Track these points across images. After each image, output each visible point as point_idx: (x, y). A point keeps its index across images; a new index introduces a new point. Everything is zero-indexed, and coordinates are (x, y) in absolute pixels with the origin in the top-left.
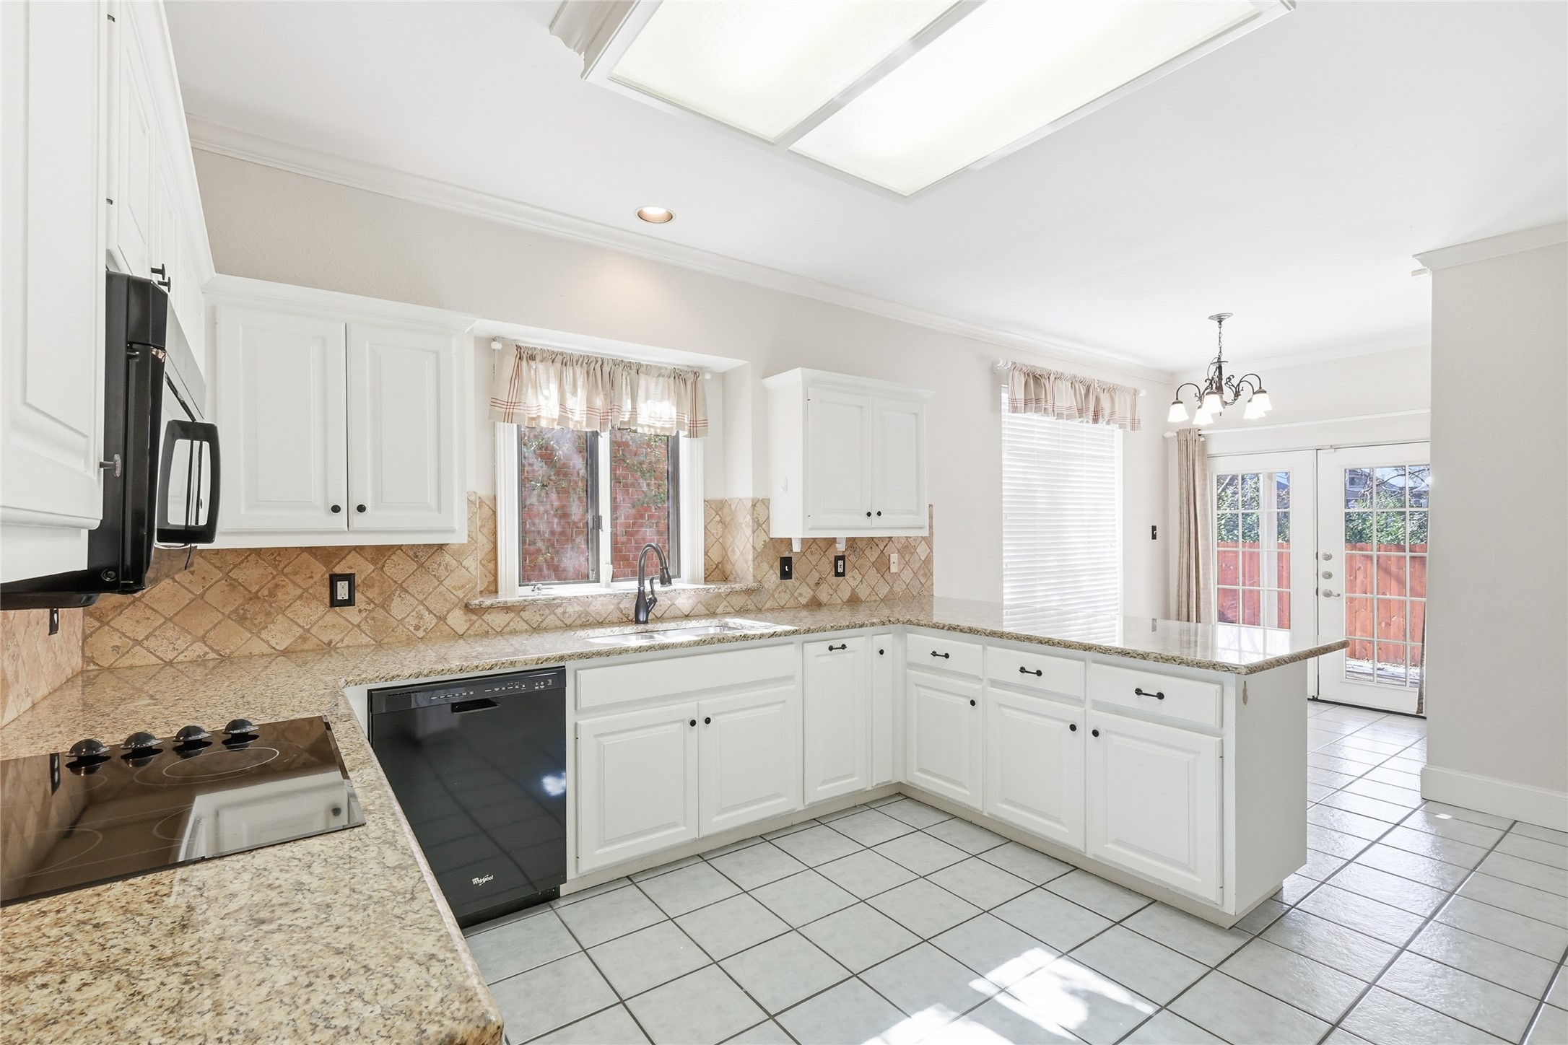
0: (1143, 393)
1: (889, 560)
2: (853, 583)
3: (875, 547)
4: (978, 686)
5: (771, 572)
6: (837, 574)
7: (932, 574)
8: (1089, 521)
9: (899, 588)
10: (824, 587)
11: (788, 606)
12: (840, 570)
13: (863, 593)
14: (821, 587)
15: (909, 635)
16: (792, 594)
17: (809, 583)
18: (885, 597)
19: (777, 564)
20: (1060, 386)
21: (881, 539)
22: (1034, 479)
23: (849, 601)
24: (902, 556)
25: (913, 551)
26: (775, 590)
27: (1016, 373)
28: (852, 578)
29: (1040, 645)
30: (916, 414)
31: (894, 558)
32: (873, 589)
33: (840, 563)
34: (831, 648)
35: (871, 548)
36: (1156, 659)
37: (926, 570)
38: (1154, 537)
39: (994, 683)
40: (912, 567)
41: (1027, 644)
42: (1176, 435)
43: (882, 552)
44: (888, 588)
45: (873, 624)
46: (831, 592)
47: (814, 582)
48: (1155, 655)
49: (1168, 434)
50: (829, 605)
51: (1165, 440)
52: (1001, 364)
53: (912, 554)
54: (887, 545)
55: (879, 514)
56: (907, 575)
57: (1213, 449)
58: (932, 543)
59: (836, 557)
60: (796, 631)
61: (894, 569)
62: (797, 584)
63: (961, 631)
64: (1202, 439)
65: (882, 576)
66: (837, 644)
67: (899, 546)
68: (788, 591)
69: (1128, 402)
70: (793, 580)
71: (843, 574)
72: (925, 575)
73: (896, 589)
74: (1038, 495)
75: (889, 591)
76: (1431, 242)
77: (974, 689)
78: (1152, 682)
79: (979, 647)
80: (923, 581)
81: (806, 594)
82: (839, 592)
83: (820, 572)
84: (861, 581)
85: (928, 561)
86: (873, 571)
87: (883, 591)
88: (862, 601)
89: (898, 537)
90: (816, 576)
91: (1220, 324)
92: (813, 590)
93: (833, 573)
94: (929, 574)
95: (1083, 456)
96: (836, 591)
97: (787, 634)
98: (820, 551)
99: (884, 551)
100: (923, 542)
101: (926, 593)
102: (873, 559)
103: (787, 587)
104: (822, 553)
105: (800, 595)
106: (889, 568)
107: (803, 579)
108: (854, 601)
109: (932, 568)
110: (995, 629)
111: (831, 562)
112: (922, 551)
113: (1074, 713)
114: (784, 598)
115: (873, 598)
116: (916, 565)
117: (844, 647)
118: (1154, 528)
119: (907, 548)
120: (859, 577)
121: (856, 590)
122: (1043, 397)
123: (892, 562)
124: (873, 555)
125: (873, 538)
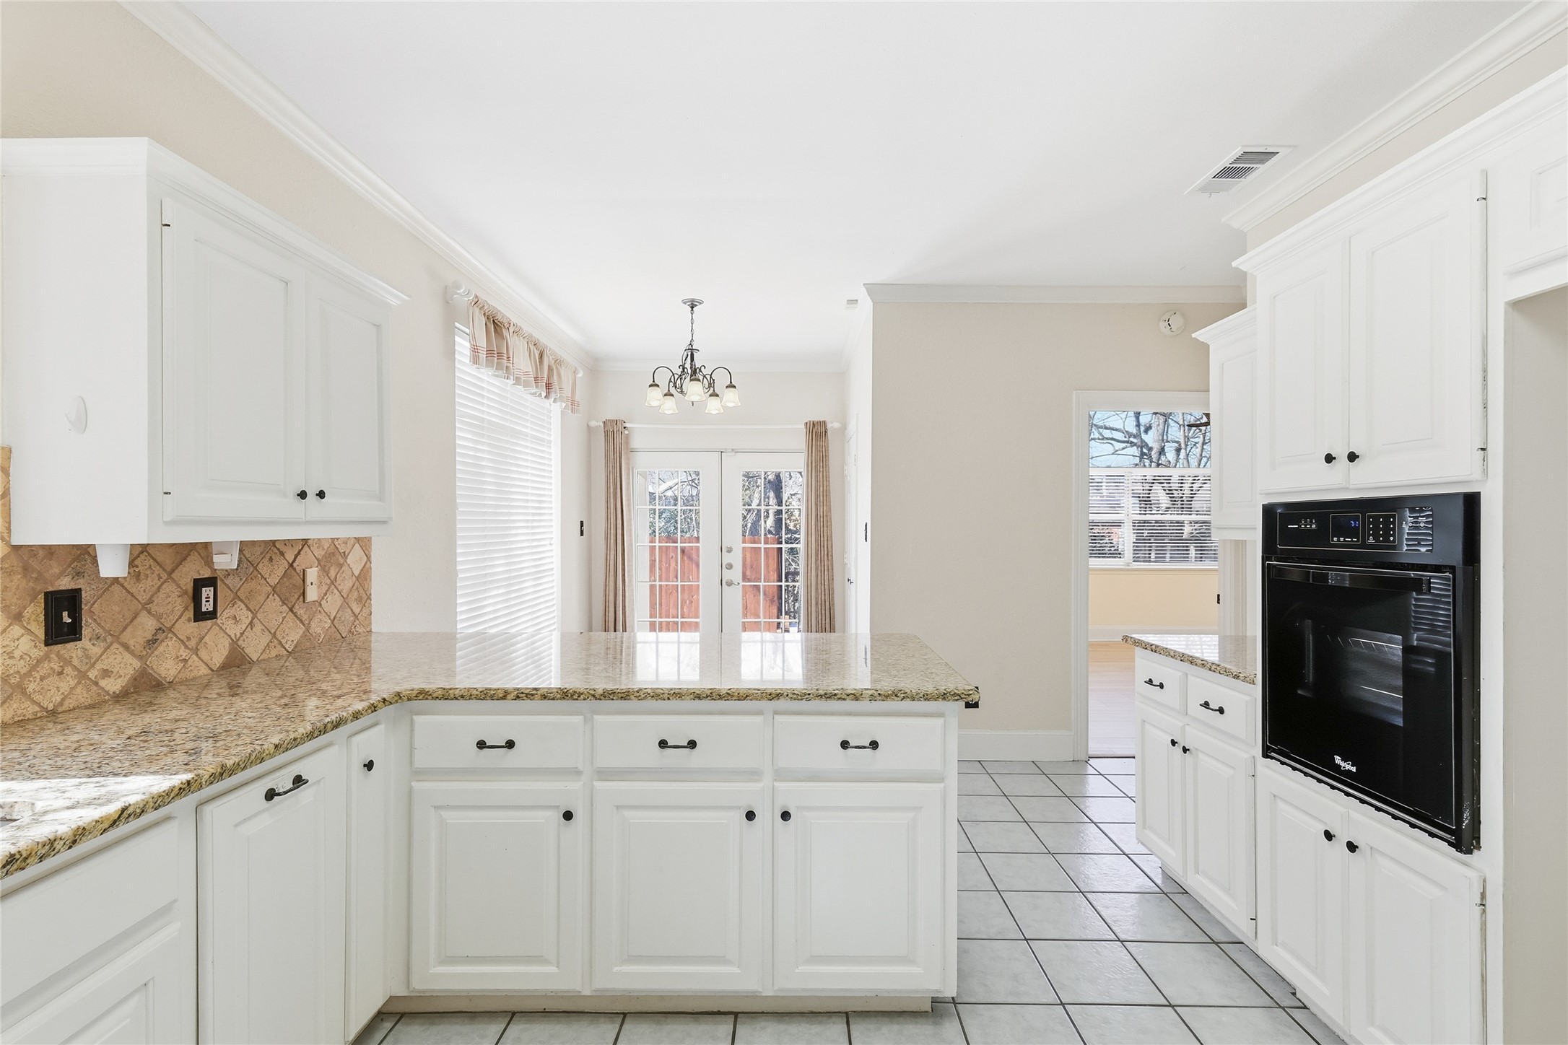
0: (580, 375)
1: (304, 581)
2: (234, 630)
3: (277, 558)
4: (575, 785)
5: (17, 630)
6: (200, 616)
7: (369, 598)
8: (533, 514)
9: (319, 627)
10: (169, 647)
11: (69, 704)
12: (207, 607)
13: (254, 646)
14: (161, 649)
15: (418, 719)
16: (82, 675)
17: (131, 643)
18: (296, 647)
19: (35, 613)
20: (517, 342)
21: (289, 543)
22: (483, 459)
23: (226, 666)
24: (324, 571)
25: (341, 561)
26: (29, 674)
27: (477, 310)
28: (233, 620)
29: (697, 701)
30: (378, 327)
31: (312, 574)
32: (274, 635)
33: (207, 592)
34: (270, 795)
35: (271, 559)
36: (872, 698)
37: (361, 591)
38: (582, 534)
39: (605, 774)
40: (340, 588)
41: (674, 704)
42: (602, 424)
43: (291, 565)
44: (301, 630)
45: (356, 716)
46: (184, 653)
47: (141, 641)
48: (871, 692)
49: (593, 424)
50: (182, 683)
51: (589, 429)
52: (462, 291)
53: (341, 566)
54: (299, 553)
55: (321, 495)
56: (332, 604)
57: (636, 442)
58: (370, 547)
59: (196, 581)
60: (188, 783)
61: (312, 594)
62: (96, 650)
63: (544, 697)
64: (626, 432)
65: (291, 610)
66: (282, 781)
67: (319, 553)
68: (68, 670)
69: (570, 379)
70: (85, 642)
71: (212, 615)
72: (359, 599)
73: (316, 628)
74: (488, 480)
75: (304, 636)
76: (884, 274)
77: (571, 792)
78: (860, 727)
79: (578, 719)
80: (357, 611)
81: (122, 667)
82: (203, 653)
83: (158, 617)
84: (251, 623)
85: (364, 577)
86: (275, 603)
87: (293, 634)
88: (251, 662)
89: (319, 540)
90: (147, 624)
91: (692, 310)
92: (140, 658)
93: (191, 614)
94: (365, 600)
95: (527, 436)
96: (196, 651)
97: (161, 801)
98: (157, 569)
99: (295, 565)
100: (357, 545)
101: (361, 629)
102: (273, 580)
103: (68, 662)
104: (164, 576)
105: (106, 673)
106: (304, 594)
107: (115, 637)
108: (236, 663)
109: (370, 588)
110: (610, 686)
111: (185, 592)
112: (355, 560)
113: (749, 793)
114: (54, 691)
115: (273, 653)
116: (346, 585)
117: (299, 781)
118: (582, 523)
119: (333, 556)
120: (245, 617)
121: (239, 643)
122: (505, 352)
123: (308, 582)
124: (273, 573)
125: (274, 542)
